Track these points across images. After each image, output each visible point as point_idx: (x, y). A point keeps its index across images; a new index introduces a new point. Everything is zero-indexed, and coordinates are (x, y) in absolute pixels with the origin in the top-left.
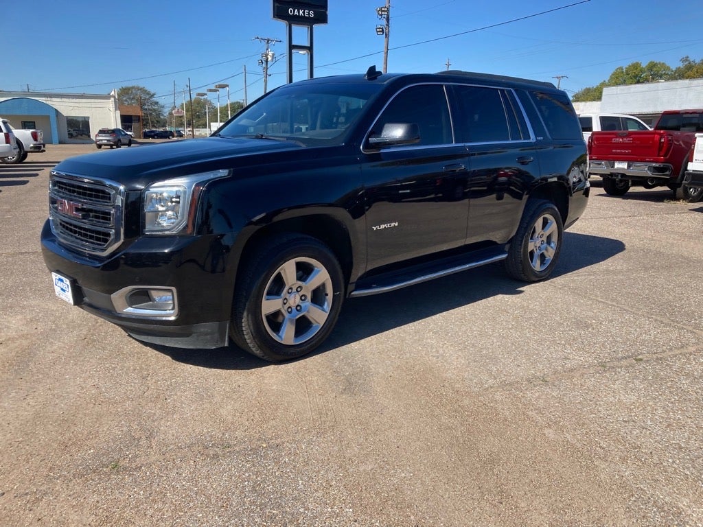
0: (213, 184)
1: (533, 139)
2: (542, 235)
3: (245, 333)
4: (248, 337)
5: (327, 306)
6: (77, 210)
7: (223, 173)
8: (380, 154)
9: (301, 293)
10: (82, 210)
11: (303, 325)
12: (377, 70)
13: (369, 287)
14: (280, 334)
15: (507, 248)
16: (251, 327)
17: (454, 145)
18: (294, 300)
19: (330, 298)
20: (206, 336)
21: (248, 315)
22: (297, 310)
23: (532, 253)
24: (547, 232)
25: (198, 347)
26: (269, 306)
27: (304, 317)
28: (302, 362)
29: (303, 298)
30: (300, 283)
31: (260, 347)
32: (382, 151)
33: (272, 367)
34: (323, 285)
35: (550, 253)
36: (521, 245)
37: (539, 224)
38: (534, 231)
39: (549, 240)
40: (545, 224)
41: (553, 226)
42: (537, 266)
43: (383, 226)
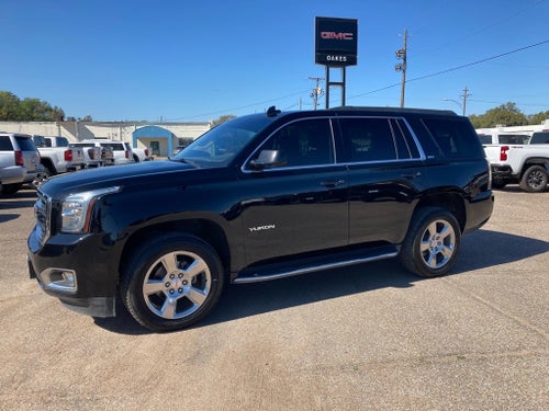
0: (105, 198)
1: (423, 157)
2: (439, 237)
3: (130, 307)
5: (206, 291)
7: (116, 189)
8: (260, 172)
9: (183, 279)
11: (184, 304)
12: (277, 109)
13: (252, 276)
14: (161, 310)
15: (398, 247)
17: (335, 164)
18: (176, 284)
19: (209, 284)
20: (98, 307)
22: (179, 292)
23: (427, 253)
24: (444, 234)
26: (150, 288)
27: (185, 298)
29: (185, 283)
30: (181, 271)
31: (142, 320)
32: (264, 171)
33: (153, 335)
34: (204, 273)
35: (448, 253)
37: (432, 227)
38: (428, 233)
39: (447, 241)
40: (440, 228)
41: (449, 230)
42: (432, 263)
43: (259, 228)
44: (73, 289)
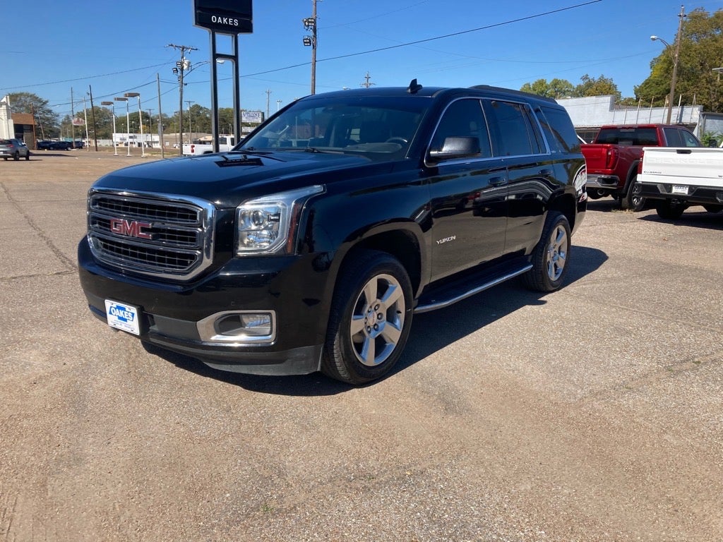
2: (556, 245)
3: (335, 355)
4: (338, 360)
5: (400, 321)
6: (144, 230)
9: (378, 312)
10: (153, 230)
12: (418, 84)
13: (429, 303)
14: (363, 354)
16: (343, 349)
17: (493, 158)
18: (372, 319)
19: (402, 316)
20: (302, 362)
21: (340, 338)
22: (375, 329)
24: (559, 244)
25: (292, 374)
26: (356, 325)
27: (381, 337)
29: (380, 316)
30: (379, 301)
31: (347, 370)
32: (438, 165)
33: (355, 391)
34: (398, 302)
35: (561, 263)
36: (541, 256)
37: (554, 235)
41: (564, 237)
42: (552, 275)
43: (444, 240)
44: (267, 337)
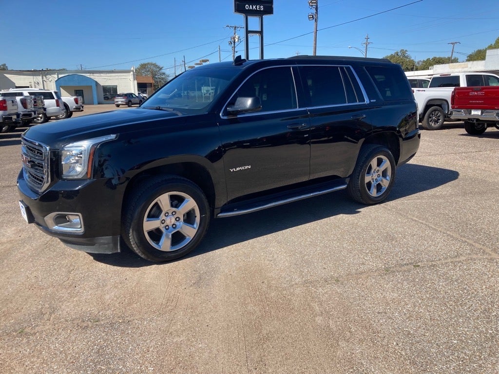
0: (104, 145)
1: (367, 101)
2: (378, 170)
3: (132, 243)
4: (134, 246)
5: (196, 226)
7: (113, 137)
8: (235, 118)
9: (175, 216)
11: (177, 237)
12: (242, 58)
13: (232, 210)
14: (160, 244)
15: (347, 181)
16: (136, 240)
17: (298, 109)
18: (170, 221)
19: (198, 219)
21: (133, 232)
22: (173, 228)
23: (369, 184)
24: (382, 168)
26: (149, 225)
27: (178, 232)
28: (176, 263)
29: (178, 219)
30: (174, 209)
31: (143, 253)
32: (239, 116)
33: (154, 266)
34: (193, 210)
35: (386, 183)
36: (358, 179)
37: (374, 162)
38: (370, 168)
39: (384, 174)
40: (380, 162)
41: (387, 164)
42: (374, 193)
43: (238, 169)
44: (79, 229)
